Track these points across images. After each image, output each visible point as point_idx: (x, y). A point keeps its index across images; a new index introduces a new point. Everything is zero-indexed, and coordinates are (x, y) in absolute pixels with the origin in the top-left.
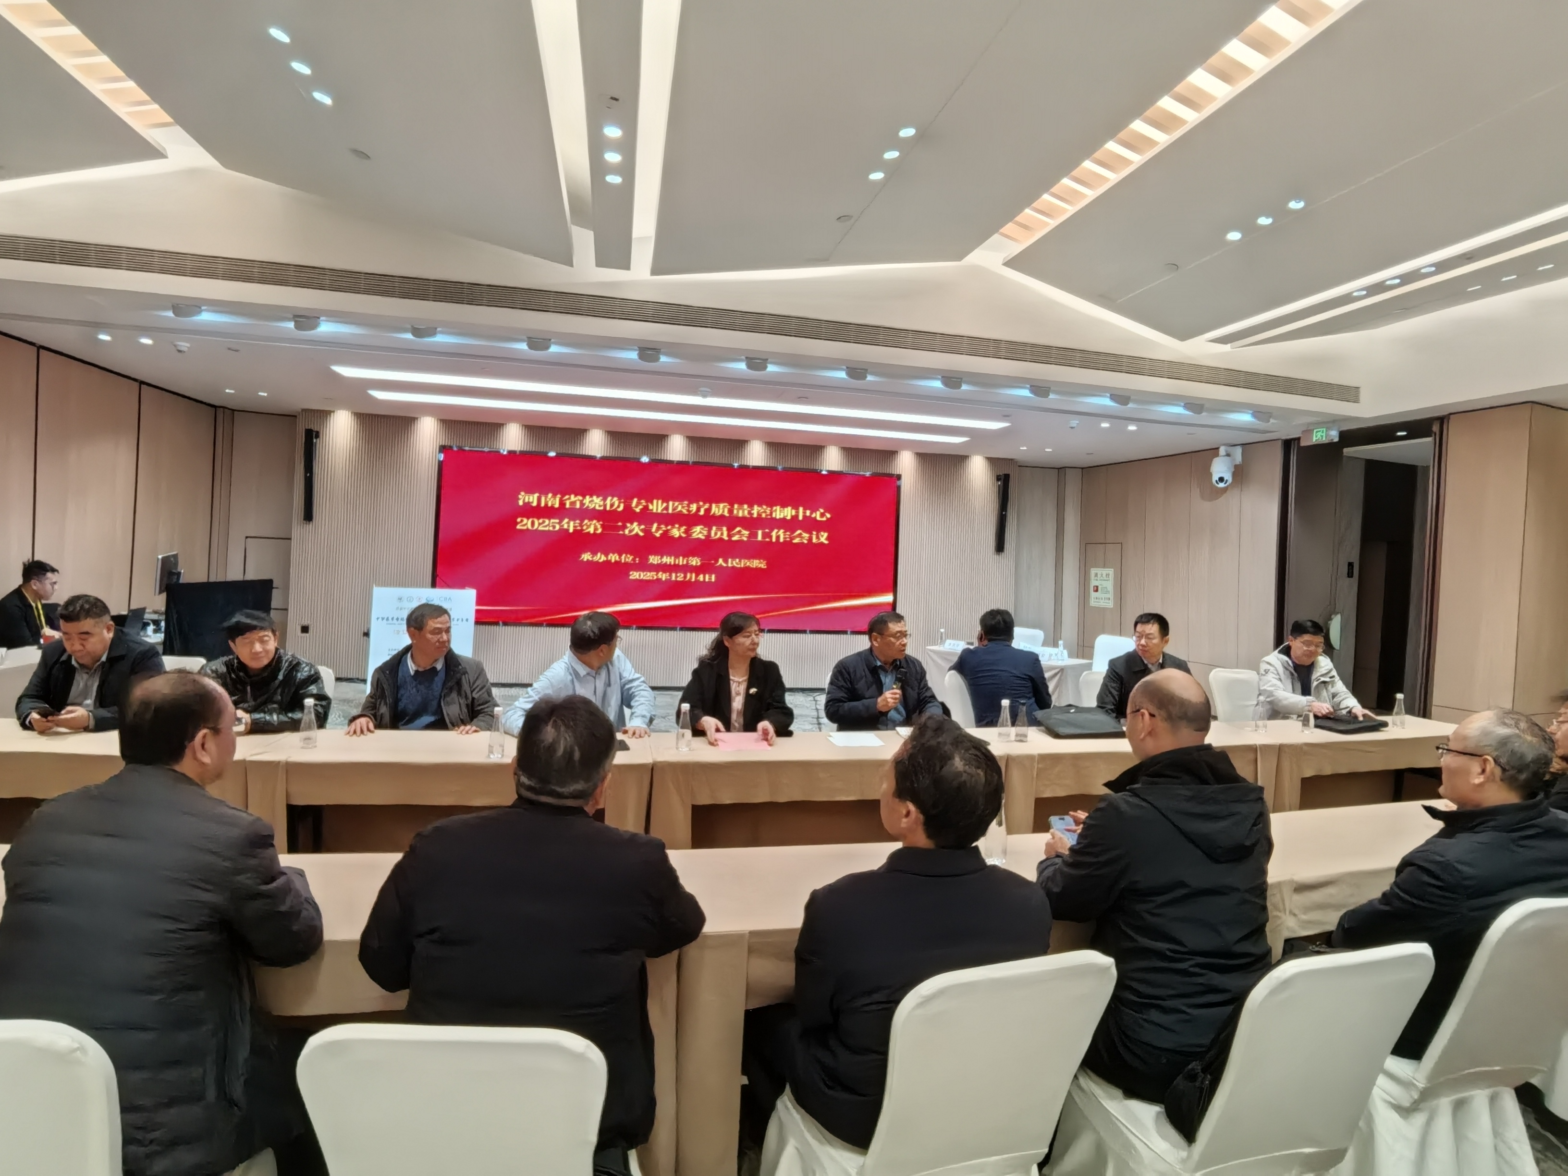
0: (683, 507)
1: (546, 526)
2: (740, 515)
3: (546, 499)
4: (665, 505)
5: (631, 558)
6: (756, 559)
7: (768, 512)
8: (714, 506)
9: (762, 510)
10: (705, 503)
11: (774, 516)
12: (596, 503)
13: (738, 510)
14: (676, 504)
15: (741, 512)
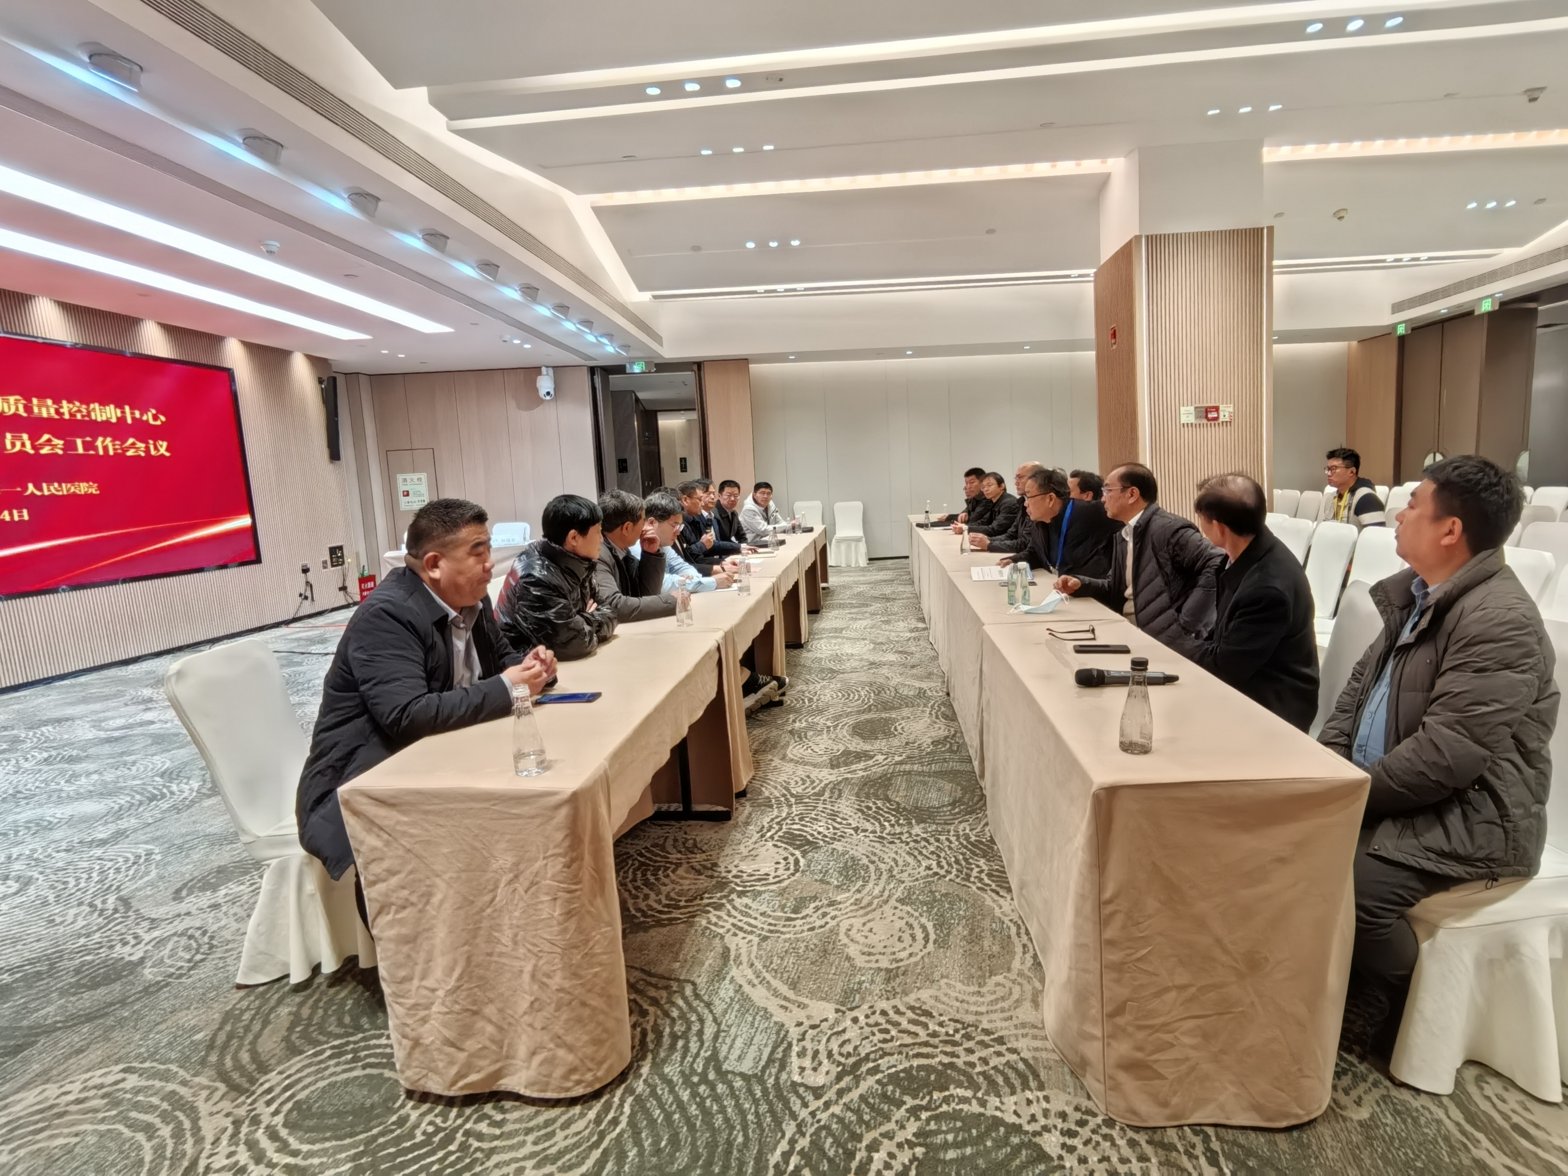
2: (45, 415)
6: (83, 481)
7: (85, 412)
9: (75, 409)
11: (93, 417)
13: (39, 407)
15: (44, 410)
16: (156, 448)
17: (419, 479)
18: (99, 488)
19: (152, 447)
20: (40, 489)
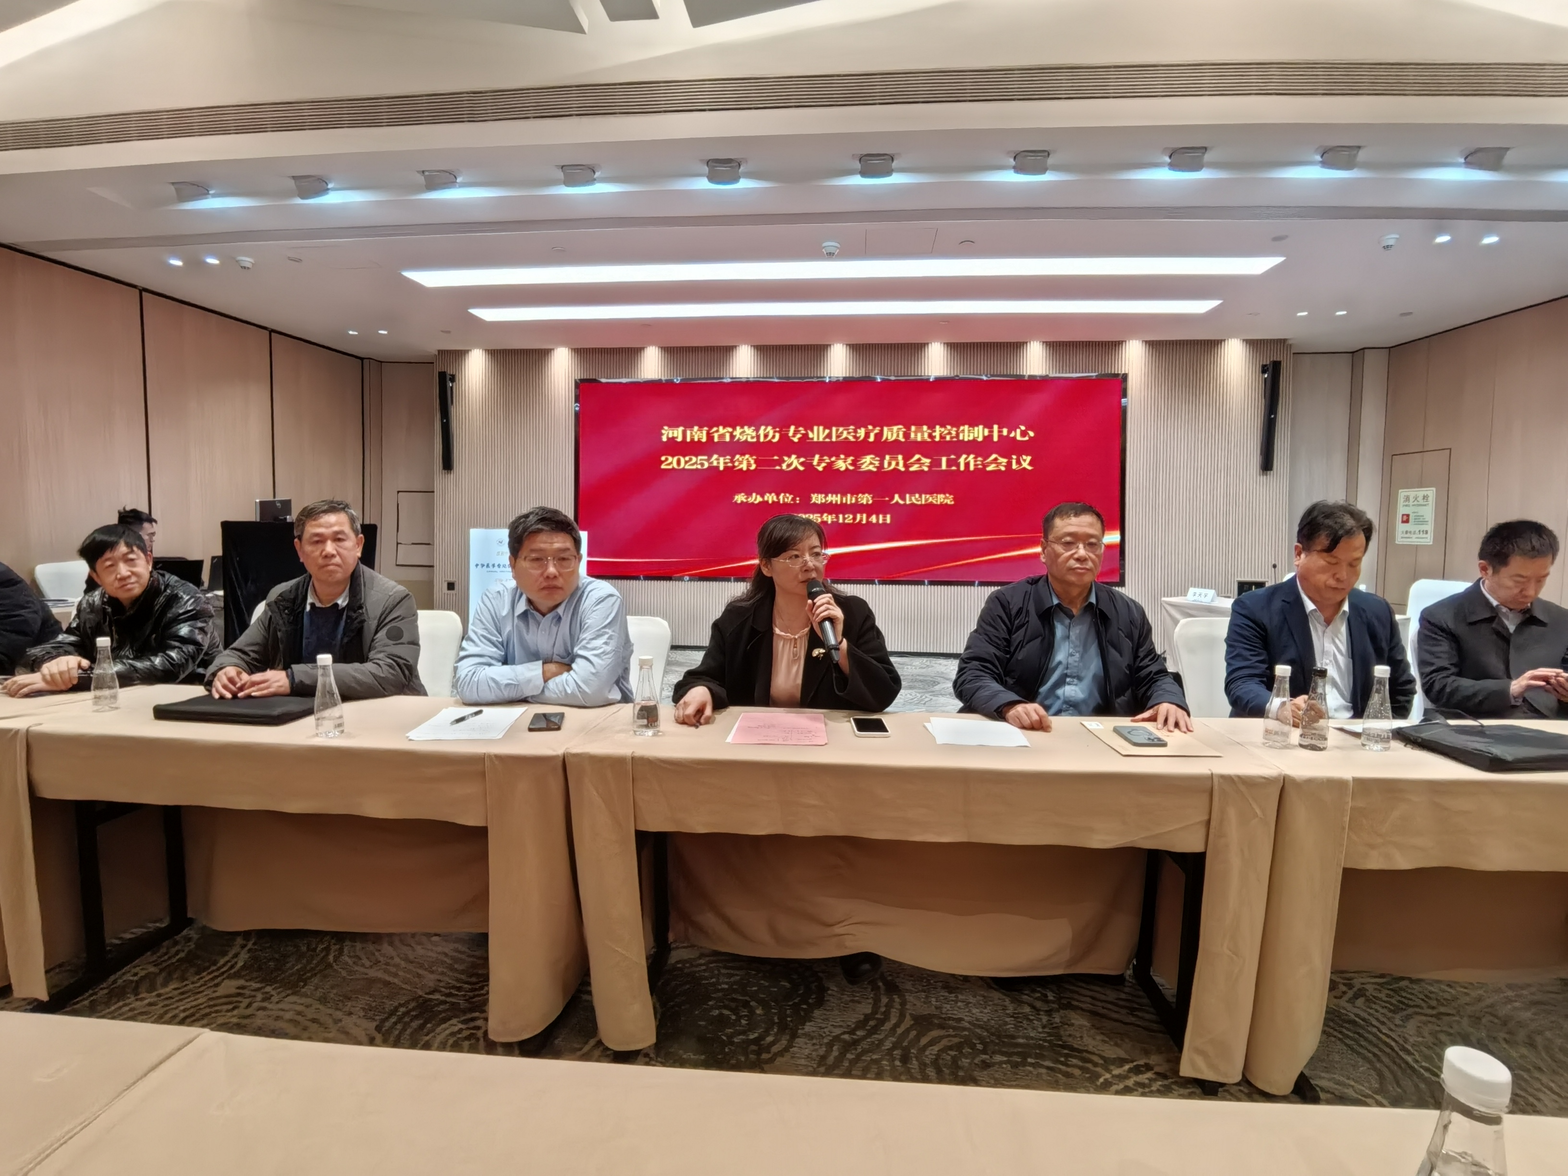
0: (849, 433)
1: (693, 464)
2: (919, 439)
3: (691, 433)
4: (827, 431)
5: (791, 497)
6: (940, 493)
7: (954, 433)
8: (885, 429)
9: (946, 432)
10: (874, 427)
11: (961, 438)
12: (747, 435)
13: (916, 432)
14: (841, 429)
15: (919, 435)
16: (1019, 463)
17: (1425, 497)
18: (954, 499)
19: (1014, 462)
20: (904, 499)
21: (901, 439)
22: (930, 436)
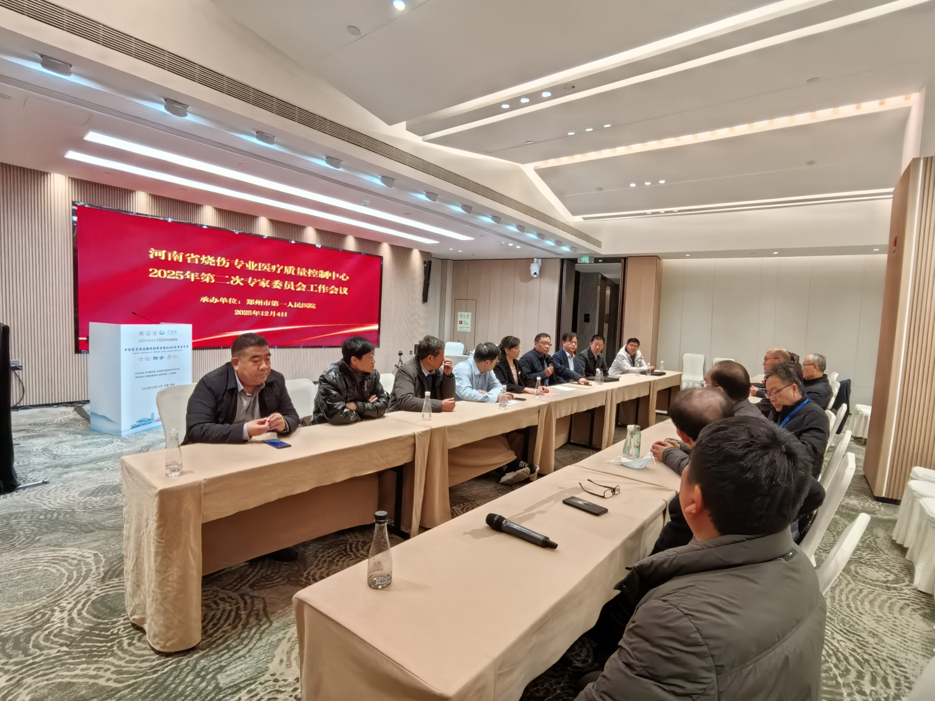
0: (267, 267)
1: (173, 276)
2: (301, 275)
3: (172, 255)
4: (256, 265)
5: (236, 300)
6: (310, 303)
7: (317, 274)
8: (286, 267)
9: (313, 272)
10: (280, 266)
11: (320, 276)
12: (210, 261)
13: (300, 271)
14: (263, 265)
15: (301, 273)
16: (342, 291)
17: (468, 316)
18: (316, 306)
19: (341, 290)
20: (293, 304)
21: (293, 274)
22: (306, 273)
